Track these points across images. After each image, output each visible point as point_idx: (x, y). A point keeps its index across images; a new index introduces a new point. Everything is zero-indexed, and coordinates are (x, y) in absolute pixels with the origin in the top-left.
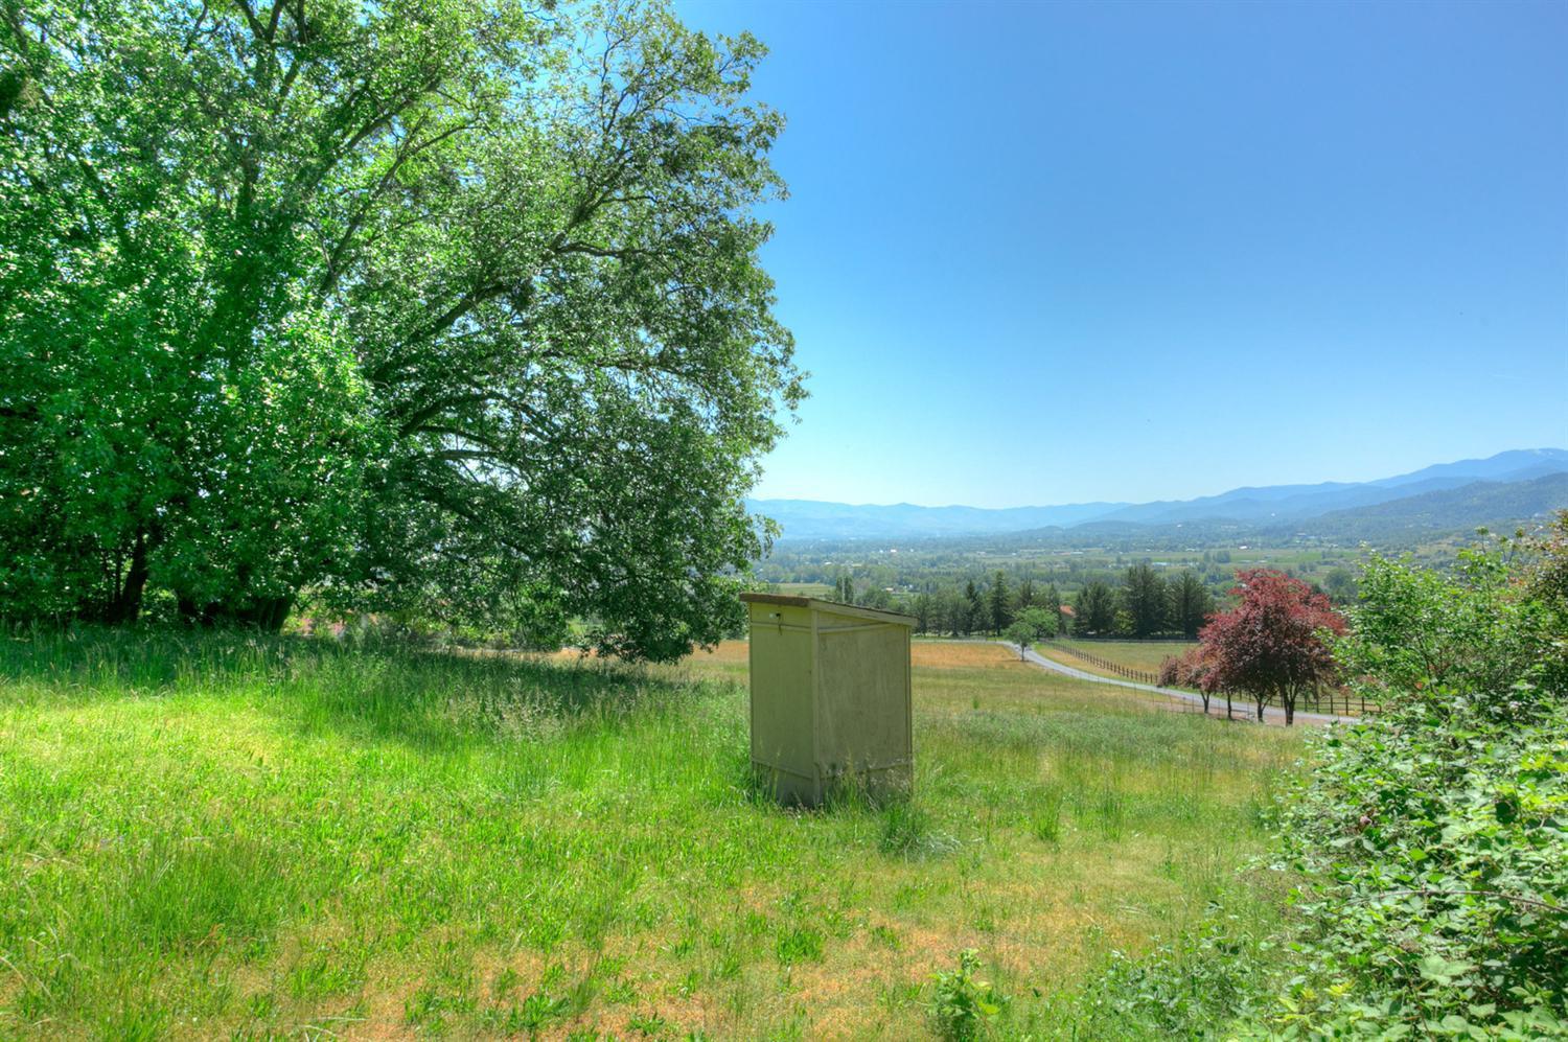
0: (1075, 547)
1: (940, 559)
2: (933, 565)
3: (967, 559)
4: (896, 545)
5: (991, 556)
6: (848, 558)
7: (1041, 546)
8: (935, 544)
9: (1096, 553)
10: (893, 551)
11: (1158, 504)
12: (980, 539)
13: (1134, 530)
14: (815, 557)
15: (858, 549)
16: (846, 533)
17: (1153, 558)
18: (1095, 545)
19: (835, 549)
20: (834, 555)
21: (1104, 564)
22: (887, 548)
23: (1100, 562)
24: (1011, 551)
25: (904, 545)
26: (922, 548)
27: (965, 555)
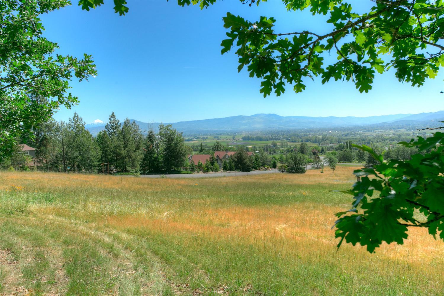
0: (394, 129)
1: (348, 134)
2: (346, 136)
3: (357, 134)
4: (331, 130)
5: (365, 132)
6: (316, 134)
7: (382, 129)
8: (344, 129)
9: (403, 131)
10: (330, 132)
11: (424, 114)
12: (360, 127)
13: (415, 123)
14: (305, 134)
15: (318, 131)
16: (312, 126)
17: (426, 132)
18: (402, 128)
19: (311, 131)
20: (311, 133)
21: (409, 135)
22: (328, 131)
23: (407, 134)
24: (371, 131)
25: (334, 130)
26: (340, 130)
27: (356, 132)
